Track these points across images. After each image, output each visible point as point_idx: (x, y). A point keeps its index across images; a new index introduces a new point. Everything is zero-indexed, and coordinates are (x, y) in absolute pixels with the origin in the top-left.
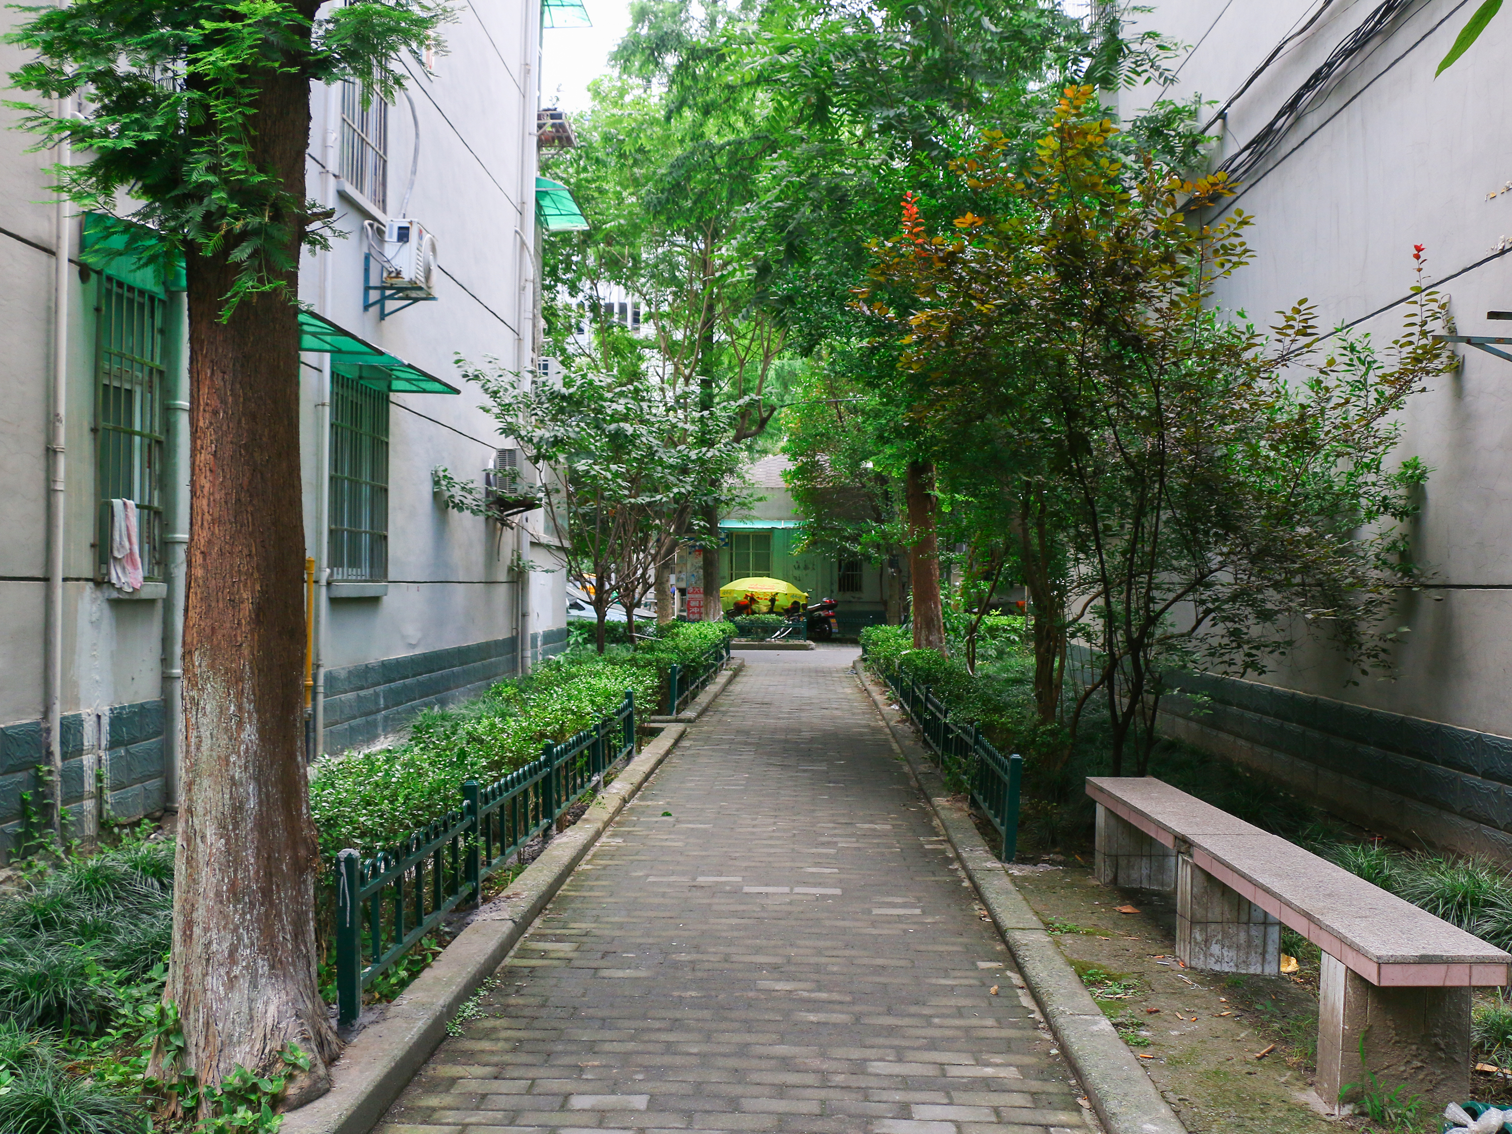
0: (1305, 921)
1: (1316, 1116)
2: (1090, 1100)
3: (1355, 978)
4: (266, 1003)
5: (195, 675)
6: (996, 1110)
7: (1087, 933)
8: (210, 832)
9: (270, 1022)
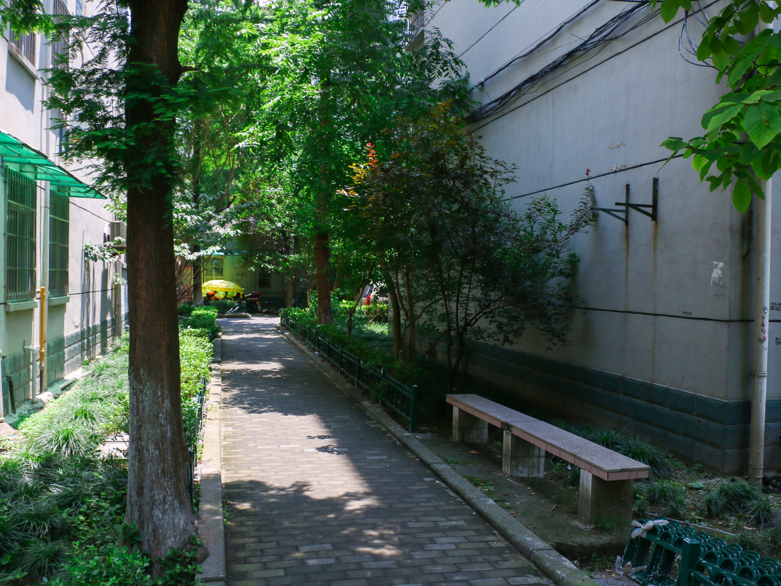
0: (572, 458)
1: (582, 530)
2: (498, 531)
3: (596, 479)
4: (179, 519)
5: (141, 379)
6: (465, 537)
7: (463, 464)
8: (151, 448)
9: (182, 527)
